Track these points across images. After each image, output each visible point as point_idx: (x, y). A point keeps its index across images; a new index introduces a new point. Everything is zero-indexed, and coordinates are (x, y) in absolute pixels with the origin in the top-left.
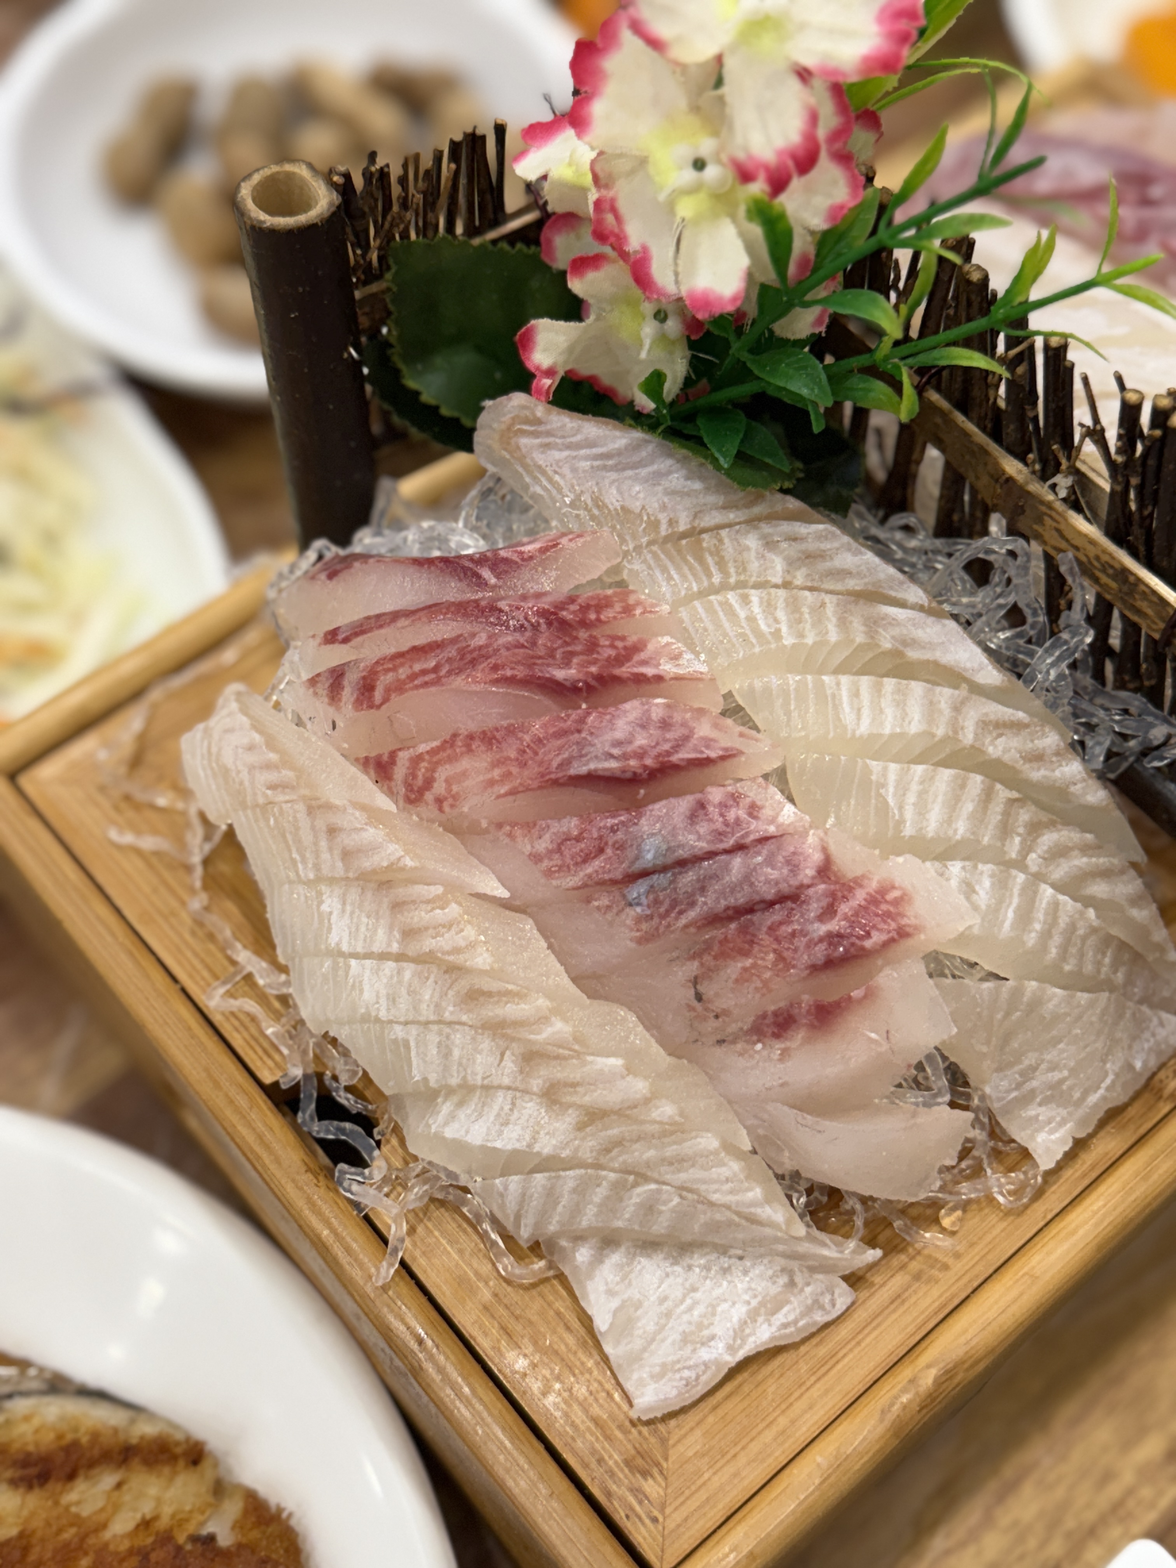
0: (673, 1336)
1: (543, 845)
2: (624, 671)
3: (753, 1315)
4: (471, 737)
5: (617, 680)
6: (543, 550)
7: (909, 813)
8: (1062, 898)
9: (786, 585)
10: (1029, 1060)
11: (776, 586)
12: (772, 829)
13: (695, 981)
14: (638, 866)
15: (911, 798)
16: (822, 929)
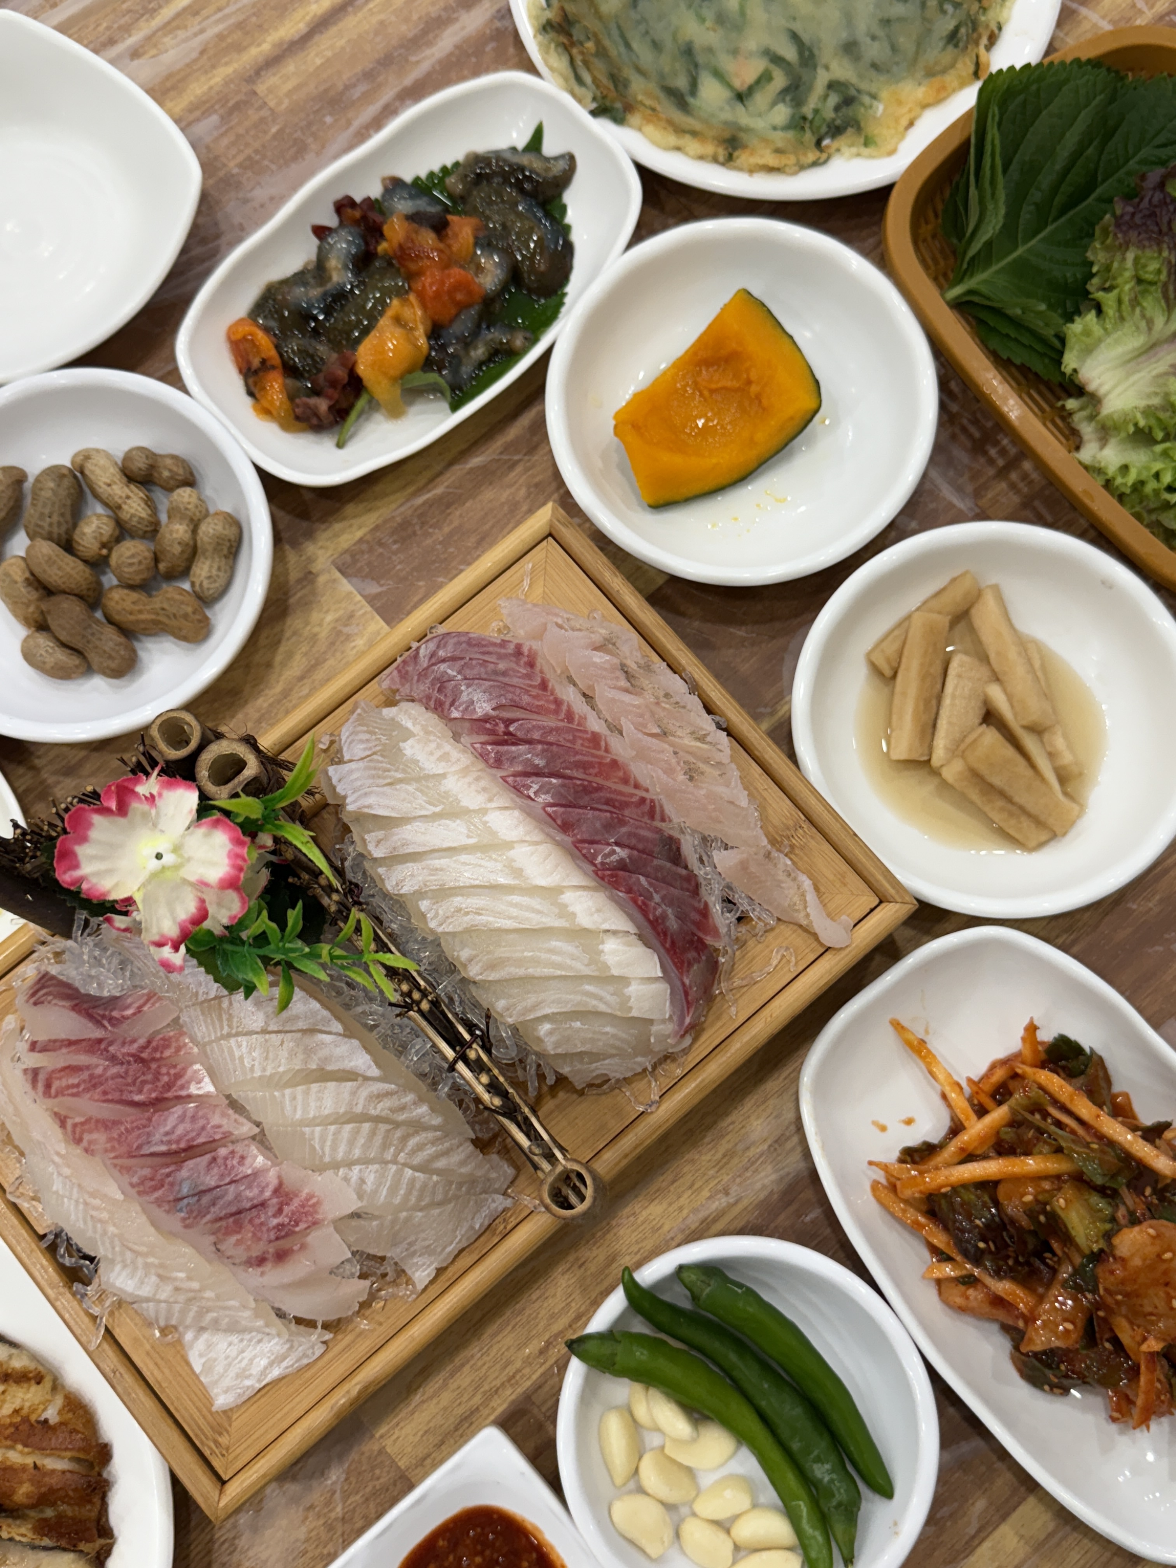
0: (232, 1373)
1: (135, 1180)
2: (169, 1095)
3: (271, 1364)
4: (97, 1121)
5: (166, 1099)
6: (134, 1014)
7: (327, 1150)
8: (417, 1174)
9: (264, 1031)
10: (412, 1238)
11: (257, 1033)
12: (249, 1172)
13: (215, 1244)
14: (179, 1196)
15: (328, 1143)
16: (275, 1222)
